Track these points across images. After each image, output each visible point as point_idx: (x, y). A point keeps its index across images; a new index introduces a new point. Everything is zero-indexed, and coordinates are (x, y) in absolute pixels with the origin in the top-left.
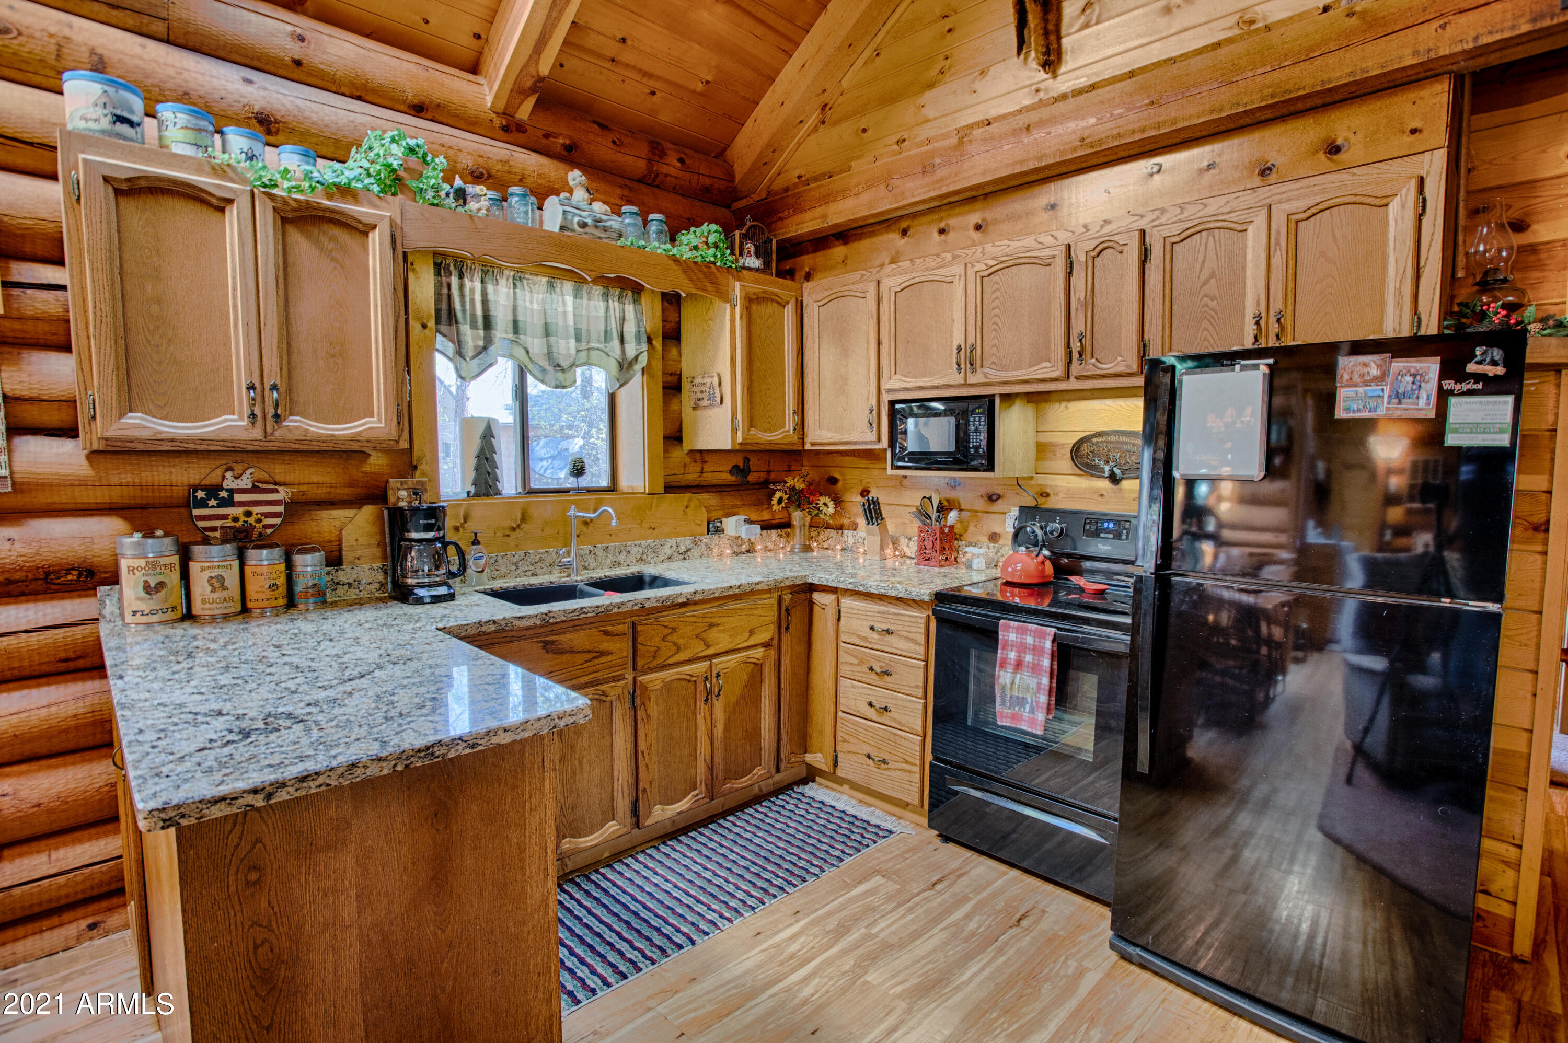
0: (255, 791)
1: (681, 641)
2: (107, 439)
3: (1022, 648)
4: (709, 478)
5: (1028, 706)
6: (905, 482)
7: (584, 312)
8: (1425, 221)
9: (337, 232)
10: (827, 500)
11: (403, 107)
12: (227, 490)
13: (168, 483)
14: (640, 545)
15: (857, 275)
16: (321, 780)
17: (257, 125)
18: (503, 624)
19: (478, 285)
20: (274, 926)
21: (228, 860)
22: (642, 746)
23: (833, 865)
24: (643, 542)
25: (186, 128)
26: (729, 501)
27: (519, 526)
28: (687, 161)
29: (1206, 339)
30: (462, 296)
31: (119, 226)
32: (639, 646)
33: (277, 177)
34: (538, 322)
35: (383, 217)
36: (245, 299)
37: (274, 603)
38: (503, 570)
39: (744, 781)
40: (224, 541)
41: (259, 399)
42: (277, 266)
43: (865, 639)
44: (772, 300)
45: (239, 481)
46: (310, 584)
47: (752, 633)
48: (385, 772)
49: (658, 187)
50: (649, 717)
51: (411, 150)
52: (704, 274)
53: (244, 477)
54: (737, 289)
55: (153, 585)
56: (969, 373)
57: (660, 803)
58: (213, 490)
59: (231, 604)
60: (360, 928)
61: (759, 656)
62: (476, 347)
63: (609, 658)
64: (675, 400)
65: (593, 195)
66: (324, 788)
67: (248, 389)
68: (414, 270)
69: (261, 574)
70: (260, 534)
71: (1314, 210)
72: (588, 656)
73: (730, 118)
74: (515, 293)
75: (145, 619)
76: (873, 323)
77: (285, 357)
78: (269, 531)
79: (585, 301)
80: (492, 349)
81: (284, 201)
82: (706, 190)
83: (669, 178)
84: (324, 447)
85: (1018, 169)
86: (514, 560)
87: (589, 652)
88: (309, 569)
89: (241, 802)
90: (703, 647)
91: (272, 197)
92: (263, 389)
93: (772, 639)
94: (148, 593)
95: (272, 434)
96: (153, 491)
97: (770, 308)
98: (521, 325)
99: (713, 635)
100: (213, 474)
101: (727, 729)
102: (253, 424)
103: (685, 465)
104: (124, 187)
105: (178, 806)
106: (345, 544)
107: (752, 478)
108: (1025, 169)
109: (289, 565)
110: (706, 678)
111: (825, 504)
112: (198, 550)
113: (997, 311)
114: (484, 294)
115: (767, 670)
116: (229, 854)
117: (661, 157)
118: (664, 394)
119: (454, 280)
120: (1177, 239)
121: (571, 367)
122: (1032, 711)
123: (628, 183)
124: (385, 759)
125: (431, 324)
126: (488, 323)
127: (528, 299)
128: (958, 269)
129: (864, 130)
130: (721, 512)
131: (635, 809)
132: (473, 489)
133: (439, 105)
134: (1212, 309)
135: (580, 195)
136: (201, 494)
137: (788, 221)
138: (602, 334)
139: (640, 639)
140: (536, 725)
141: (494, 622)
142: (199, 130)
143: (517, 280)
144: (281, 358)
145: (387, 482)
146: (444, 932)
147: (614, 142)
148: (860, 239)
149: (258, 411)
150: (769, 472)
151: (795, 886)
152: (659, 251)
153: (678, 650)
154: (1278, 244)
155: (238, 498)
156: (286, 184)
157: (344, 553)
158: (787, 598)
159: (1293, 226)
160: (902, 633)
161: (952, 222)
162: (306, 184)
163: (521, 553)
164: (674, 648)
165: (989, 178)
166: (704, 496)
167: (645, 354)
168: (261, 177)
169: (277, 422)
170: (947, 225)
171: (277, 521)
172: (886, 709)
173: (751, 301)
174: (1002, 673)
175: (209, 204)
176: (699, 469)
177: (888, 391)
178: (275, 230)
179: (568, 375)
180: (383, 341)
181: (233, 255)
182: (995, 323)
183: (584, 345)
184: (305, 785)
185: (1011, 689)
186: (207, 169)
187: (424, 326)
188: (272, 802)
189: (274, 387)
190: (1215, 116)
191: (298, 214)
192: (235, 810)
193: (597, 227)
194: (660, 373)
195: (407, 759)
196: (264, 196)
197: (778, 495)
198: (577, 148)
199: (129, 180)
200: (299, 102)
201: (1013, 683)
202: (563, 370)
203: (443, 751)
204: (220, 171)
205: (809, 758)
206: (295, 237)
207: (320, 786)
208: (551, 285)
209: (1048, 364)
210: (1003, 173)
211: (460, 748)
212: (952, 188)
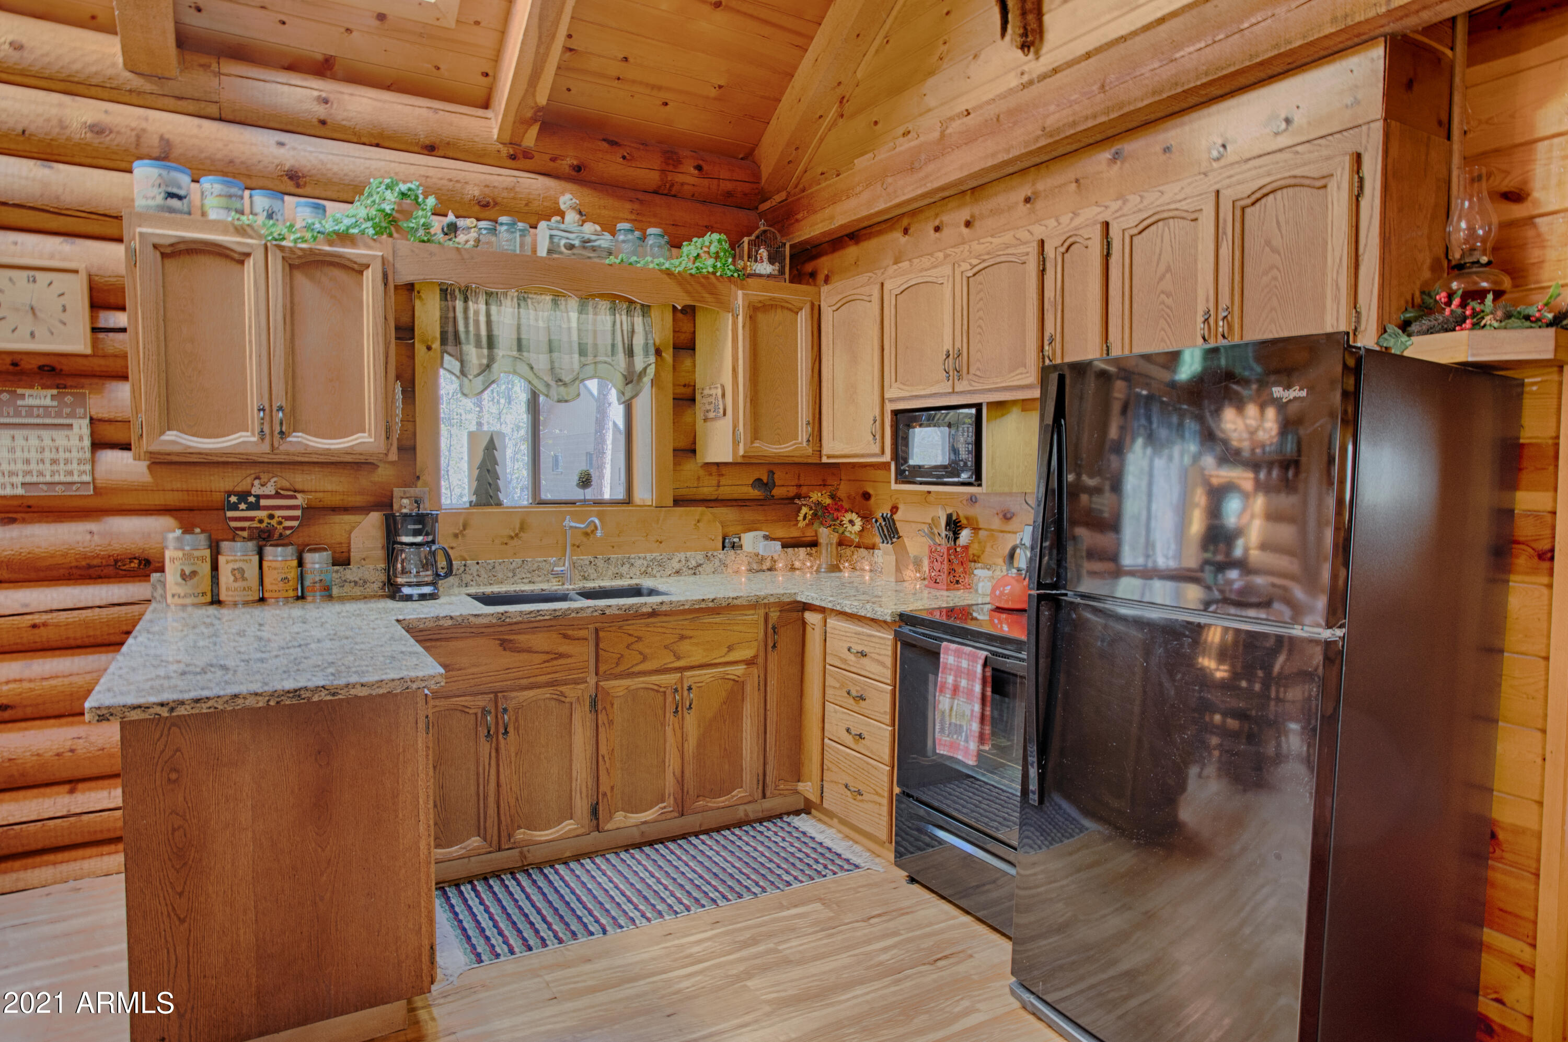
0: (162, 705)
1: (647, 651)
2: (151, 453)
3: (958, 672)
4: (726, 491)
5: (964, 734)
6: (931, 498)
7: (590, 327)
8: (1364, 203)
9: (337, 273)
10: (854, 516)
11: (416, 149)
12: (255, 496)
13: (208, 489)
14: (645, 558)
15: (864, 278)
16: (210, 703)
17: (288, 181)
18: (460, 619)
19: (482, 307)
20: (188, 817)
21: (156, 760)
22: (603, 750)
23: (778, 888)
24: (648, 556)
25: (220, 195)
26: (749, 515)
27: (517, 535)
28: (705, 167)
29: (1163, 340)
30: (466, 318)
31: (164, 283)
32: (601, 652)
33: (285, 231)
34: (543, 338)
35: (375, 257)
36: (258, 335)
37: (286, 595)
38: (500, 575)
39: (722, 801)
40: (250, 539)
41: (267, 418)
42: (284, 306)
43: (844, 661)
44: (782, 307)
45: (264, 488)
46: (317, 579)
47: (730, 649)
48: (261, 704)
49: (674, 196)
50: (611, 722)
51: (403, 195)
52: (702, 285)
53: (269, 485)
54: (739, 298)
55: (187, 573)
56: (956, 381)
57: (623, 810)
58: (243, 496)
59: (250, 593)
60: (254, 832)
61: (739, 673)
62: (481, 365)
63: (569, 661)
64: (689, 411)
65: (584, 216)
66: (212, 710)
67: (259, 410)
68: (420, 298)
69: (275, 569)
70: (281, 535)
71: (1258, 195)
72: (546, 657)
73: (753, 118)
74: (519, 312)
75: (181, 601)
76: (877, 328)
77: (290, 382)
78: (288, 532)
79: (591, 316)
80: (495, 366)
81: (291, 250)
82: (729, 194)
83: (686, 187)
84: (322, 459)
85: (990, 163)
86: (512, 567)
87: (548, 653)
88: (317, 566)
89: (151, 710)
90: (673, 659)
91: (281, 248)
92: (271, 411)
93: (756, 657)
94: (184, 579)
95: (278, 448)
96: (197, 496)
97: (779, 316)
98: (524, 342)
99: (685, 646)
100: (244, 482)
101: (701, 744)
102: (263, 439)
103: (699, 478)
104: (168, 250)
105: (109, 708)
106: (353, 546)
107: (776, 492)
108: (995, 162)
109: (301, 564)
110: (676, 690)
111: (851, 522)
112: (225, 545)
113: (981, 313)
114: (488, 315)
115: (748, 689)
116: (157, 756)
117: (675, 166)
118: (675, 406)
119: (459, 304)
120: (1135, 231)
121: (574, 380)
122: (966, 741)
123: (641, 196)
124: (261, 695)
125: (436, 345)
126: (491, 343)
127: (532, 317)
128: (947, 270)
129: (876, 123)
130: (740, 528)
131: (595, 812)
132: (474, 498)
133: (448, 143)
134: (1168, 307)
135: (571, 217)
136: (233, 499)
137: (802, 223)
138: (609, 348)
139: (601, 646)
140: (390, 684)
141: (451, 618)
142: (230, 196)
143: (522, 299)
144: (287, 383)
145: (392, 492)
146: (323, 850)
147: (624, 158)
148: (869, 238)
149: (267, 430)
150: (799, 486)
151: (728, 900)
152: (651, 266)
153: (645, 659)
154: (1225, 233)
155: (263, 502)
156: (292, 237)
157: (352, 554)
158: (774, 615)
159: (1238, 213)
160: (873, 655)
161: (946, 218)
162: (309, 235)
163: (519, 561)
164: (641, 657)
165: (966, 173)
166: (722, 511)
167: (653, 366)
168: (271, 233)
169: (282, 438)
170: (942, 222)
171: (295, 523)
172: (860, 735)
173: (755, 310)
174: (941, 698)
175: (233, 259)
176: (715, 482)
177: (891, 400)
178: (283, 276)
179: (572, 390)
180: (374, 366)
181: (249, 299)
182: (980, 326)
183: (590, 359)
184: (198, 705)
185: (950, 715)
186: (232, 229)
187: (429, 348)
188: (174, 714)
189: (280, 408)
190: (1157, 98)
191: (303, 260)
192: (146, 716)
193: (584, 248)
194: (671, 385)
195: (278, 697)
196: (275, 248)
197: (804, 510)
198: (585, 167)
199: (172, 245)
200: (322, 156)
201: (951, 709)
202: (565, 384)
203: (308, 694)
204: (241, 231)
205: (801, 786)
206: (300, 279)
207: (210, 708)
208: (555, 302)
209: (1025, 371)
210: (976, 168)
211: (323, 694)
212: (936, 184)
